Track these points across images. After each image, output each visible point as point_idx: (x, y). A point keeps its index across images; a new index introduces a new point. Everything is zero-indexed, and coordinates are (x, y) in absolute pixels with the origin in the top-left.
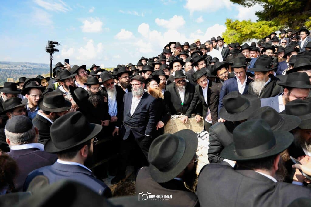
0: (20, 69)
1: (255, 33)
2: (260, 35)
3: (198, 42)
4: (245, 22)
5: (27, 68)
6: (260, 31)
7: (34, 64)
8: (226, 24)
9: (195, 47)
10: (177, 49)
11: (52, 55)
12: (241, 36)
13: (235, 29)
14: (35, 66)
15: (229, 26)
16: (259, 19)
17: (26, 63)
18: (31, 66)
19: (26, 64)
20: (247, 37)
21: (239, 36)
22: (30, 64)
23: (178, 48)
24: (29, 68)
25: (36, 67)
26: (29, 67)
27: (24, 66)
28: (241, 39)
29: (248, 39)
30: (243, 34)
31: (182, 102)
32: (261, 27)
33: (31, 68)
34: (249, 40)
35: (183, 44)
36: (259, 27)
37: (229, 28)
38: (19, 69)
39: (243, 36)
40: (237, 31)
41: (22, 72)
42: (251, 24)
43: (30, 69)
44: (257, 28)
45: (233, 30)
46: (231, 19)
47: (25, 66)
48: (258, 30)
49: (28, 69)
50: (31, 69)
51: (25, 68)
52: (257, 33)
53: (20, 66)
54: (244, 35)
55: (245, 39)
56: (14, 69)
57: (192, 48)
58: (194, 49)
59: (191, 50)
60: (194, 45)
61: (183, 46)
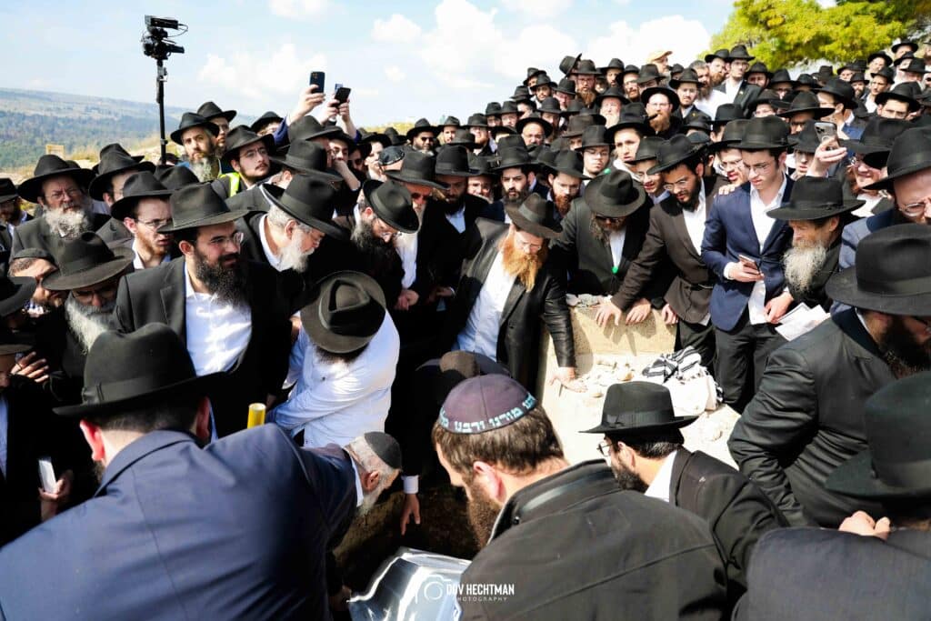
0: (84, 117)
1: (827, 40)
2: (843, 47)
5: (104, 116)
6: (846, 36)
7: (124, 103)
9: (653, 77)
10: (583, 79)
11: (164, 66)
12: (780, 48)
13: (765, 23)
14: (126, 111)
15: (745, 14)
17: (101, 100)
18: (115, 109)
19: (99, 103)
20: (800, 52)
21: (775, 49)
22: (114, 101)
23: (586, 78)
24: (110, 117)
25: (129, 114)
26: (110, 113)
27: (95, 109)
29: (800, 58)
30: (789, 44)
31: (613, 265)
32: (851, 24)
33: (116, 115)
35: (606, 65)
36: (845, 23)
37: (746, 20)
38: (80, 118)
39: (787, 48)
40: (770, 32)
41: (87, 126)
42: (817, 9)
43: (112, 120)
44: (837, 24)
45: (755, 29)
47: (97, 109)
48: (838, 32)
49: (107, 119)
50: (116, 119)
51: (96, 116)
52: (835, 40)
53: (82, 109)
54: (792, 47)
55: (793, 59)
56: (63, 116)
57: (646, 77)
58: (649, 83)
59: (641, 85)
60: (650, 68)
61: (604, 71)
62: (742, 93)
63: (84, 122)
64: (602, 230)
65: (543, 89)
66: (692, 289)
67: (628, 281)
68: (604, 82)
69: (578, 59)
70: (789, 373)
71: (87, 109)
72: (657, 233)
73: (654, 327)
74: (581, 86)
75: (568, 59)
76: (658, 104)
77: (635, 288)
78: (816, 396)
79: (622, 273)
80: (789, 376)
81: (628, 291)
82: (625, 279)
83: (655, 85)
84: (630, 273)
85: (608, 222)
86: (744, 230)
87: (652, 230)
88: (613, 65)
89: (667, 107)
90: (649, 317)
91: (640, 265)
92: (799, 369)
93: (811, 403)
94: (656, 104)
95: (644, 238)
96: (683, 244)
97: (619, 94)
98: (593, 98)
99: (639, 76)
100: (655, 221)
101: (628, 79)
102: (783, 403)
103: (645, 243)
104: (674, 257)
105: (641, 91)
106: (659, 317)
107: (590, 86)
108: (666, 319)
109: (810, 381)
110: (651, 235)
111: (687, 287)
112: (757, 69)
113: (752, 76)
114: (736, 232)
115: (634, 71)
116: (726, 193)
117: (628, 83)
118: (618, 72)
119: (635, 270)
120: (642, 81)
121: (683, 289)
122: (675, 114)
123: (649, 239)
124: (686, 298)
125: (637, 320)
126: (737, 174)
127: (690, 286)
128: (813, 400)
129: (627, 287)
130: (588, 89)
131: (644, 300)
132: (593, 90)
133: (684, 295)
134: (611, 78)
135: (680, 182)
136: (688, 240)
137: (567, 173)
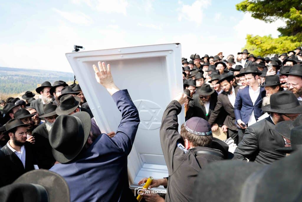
1: (275, 48)
2: (281, 50)
3: (221, 54)
4: (265, 37)
5: (55, 76)
6: (281, 47)
7: (60, 72)
8: (246, 39)
10: (196, 60)
12: (262, 51)
13: (255, 44)
15: (249, 41)
16: (281, 35)
18: (58, 74)
19: (53, 72)
20: (268, 52)
21: (260, 51)
22: (58, 72)
23: (197, 60)
27: (51, 74)
28: (261, 54)
29: (268, 54)
30: (263, 50)
31: (206, 113)
32: (283, 43)
34: (270, 55)
35: (203, 56)
36: (281, 43)
37: (249, 43)
38: (47, 77)
39: (263, 51)
40: (258, 46)
42: (272, 39)
44: (278, 43)
45: (253, 45)
46: (250, 34)
47: (53, 74)
48: (279, 46)
50: (58, 77)
51: (52, 76)
52: (278, 48)
54: (265, 51)
55: (266, 54)
56: (42, 76)
57: (216, 59)
58: (217, 61)
59: (214, 61)
60: (217, 57)
61: (203, 58)
62: (246, 63)
63: (49, 78)
64: (203, 102)
65: (186, 64)
66: (233, 119)
67: (211, 118)
68: (203, 61)
69: (195, 55)
70: (250, 133)
71: (50, 75)
72: (220, 103)
73: (220, 133)
74: (196, 62)
75: (192, 55)
76: (220, 67)
77: (213, 120)
78: (258, 140)
79: (209, 116)
80: (250, 134)
81: (211, 121)
82: (210, 117)
83: (218, 61)
84: (211, 116)
85: (204, 98)
86: (248, 99)
87: (219, 102)
88: (206, 56)
89: (223, 68)
90: (218, 129)
91: (214, 113)
92: (252, 132)
93: (256, 142)
94: (219, 67)
95: (216, 104)
96: (229, 105)
97: (208, 64)
98: (200, 66)
99: (214, 59)
100: (219, 99)
101: (211, 60)
102: (249, 142)
103: (216, 106)
104: (226, 109)
105: (215, 63)
106: (221, 129)
107: (198, 62)
108: (223, 130)
109: (256, 135)
110: (218, 103)
111: (231, 119)
112: (251, 56)
113: (249, 58)
114: (245, 99)
115: (212, 57)
116: (242, 88)
117: (211, 61)
118: (207, 58)
119: (213, 115)
120: (214, 60)
121: (229, 120)
122: (225, 70)
123: (218, 105)
124: (231, 123)
125: (214, 130)
126: (245, 84)
127: (232, 118)
128: (256, 141)
129: (211, 120)
130: (198, 63)
131: (216, 124)
132: (200, 63)
133: (230, 121)
134: (205, 60)
135: (226, 85)
136: (230, 103)
137: (192, 86)
